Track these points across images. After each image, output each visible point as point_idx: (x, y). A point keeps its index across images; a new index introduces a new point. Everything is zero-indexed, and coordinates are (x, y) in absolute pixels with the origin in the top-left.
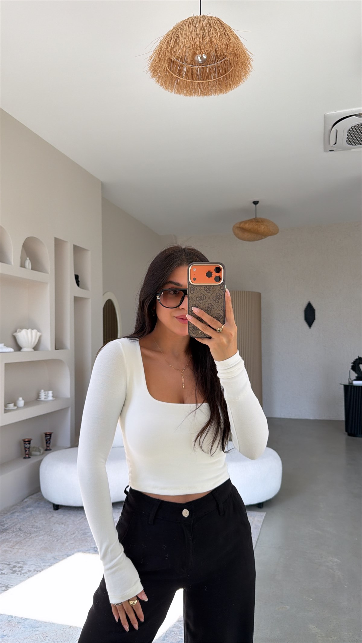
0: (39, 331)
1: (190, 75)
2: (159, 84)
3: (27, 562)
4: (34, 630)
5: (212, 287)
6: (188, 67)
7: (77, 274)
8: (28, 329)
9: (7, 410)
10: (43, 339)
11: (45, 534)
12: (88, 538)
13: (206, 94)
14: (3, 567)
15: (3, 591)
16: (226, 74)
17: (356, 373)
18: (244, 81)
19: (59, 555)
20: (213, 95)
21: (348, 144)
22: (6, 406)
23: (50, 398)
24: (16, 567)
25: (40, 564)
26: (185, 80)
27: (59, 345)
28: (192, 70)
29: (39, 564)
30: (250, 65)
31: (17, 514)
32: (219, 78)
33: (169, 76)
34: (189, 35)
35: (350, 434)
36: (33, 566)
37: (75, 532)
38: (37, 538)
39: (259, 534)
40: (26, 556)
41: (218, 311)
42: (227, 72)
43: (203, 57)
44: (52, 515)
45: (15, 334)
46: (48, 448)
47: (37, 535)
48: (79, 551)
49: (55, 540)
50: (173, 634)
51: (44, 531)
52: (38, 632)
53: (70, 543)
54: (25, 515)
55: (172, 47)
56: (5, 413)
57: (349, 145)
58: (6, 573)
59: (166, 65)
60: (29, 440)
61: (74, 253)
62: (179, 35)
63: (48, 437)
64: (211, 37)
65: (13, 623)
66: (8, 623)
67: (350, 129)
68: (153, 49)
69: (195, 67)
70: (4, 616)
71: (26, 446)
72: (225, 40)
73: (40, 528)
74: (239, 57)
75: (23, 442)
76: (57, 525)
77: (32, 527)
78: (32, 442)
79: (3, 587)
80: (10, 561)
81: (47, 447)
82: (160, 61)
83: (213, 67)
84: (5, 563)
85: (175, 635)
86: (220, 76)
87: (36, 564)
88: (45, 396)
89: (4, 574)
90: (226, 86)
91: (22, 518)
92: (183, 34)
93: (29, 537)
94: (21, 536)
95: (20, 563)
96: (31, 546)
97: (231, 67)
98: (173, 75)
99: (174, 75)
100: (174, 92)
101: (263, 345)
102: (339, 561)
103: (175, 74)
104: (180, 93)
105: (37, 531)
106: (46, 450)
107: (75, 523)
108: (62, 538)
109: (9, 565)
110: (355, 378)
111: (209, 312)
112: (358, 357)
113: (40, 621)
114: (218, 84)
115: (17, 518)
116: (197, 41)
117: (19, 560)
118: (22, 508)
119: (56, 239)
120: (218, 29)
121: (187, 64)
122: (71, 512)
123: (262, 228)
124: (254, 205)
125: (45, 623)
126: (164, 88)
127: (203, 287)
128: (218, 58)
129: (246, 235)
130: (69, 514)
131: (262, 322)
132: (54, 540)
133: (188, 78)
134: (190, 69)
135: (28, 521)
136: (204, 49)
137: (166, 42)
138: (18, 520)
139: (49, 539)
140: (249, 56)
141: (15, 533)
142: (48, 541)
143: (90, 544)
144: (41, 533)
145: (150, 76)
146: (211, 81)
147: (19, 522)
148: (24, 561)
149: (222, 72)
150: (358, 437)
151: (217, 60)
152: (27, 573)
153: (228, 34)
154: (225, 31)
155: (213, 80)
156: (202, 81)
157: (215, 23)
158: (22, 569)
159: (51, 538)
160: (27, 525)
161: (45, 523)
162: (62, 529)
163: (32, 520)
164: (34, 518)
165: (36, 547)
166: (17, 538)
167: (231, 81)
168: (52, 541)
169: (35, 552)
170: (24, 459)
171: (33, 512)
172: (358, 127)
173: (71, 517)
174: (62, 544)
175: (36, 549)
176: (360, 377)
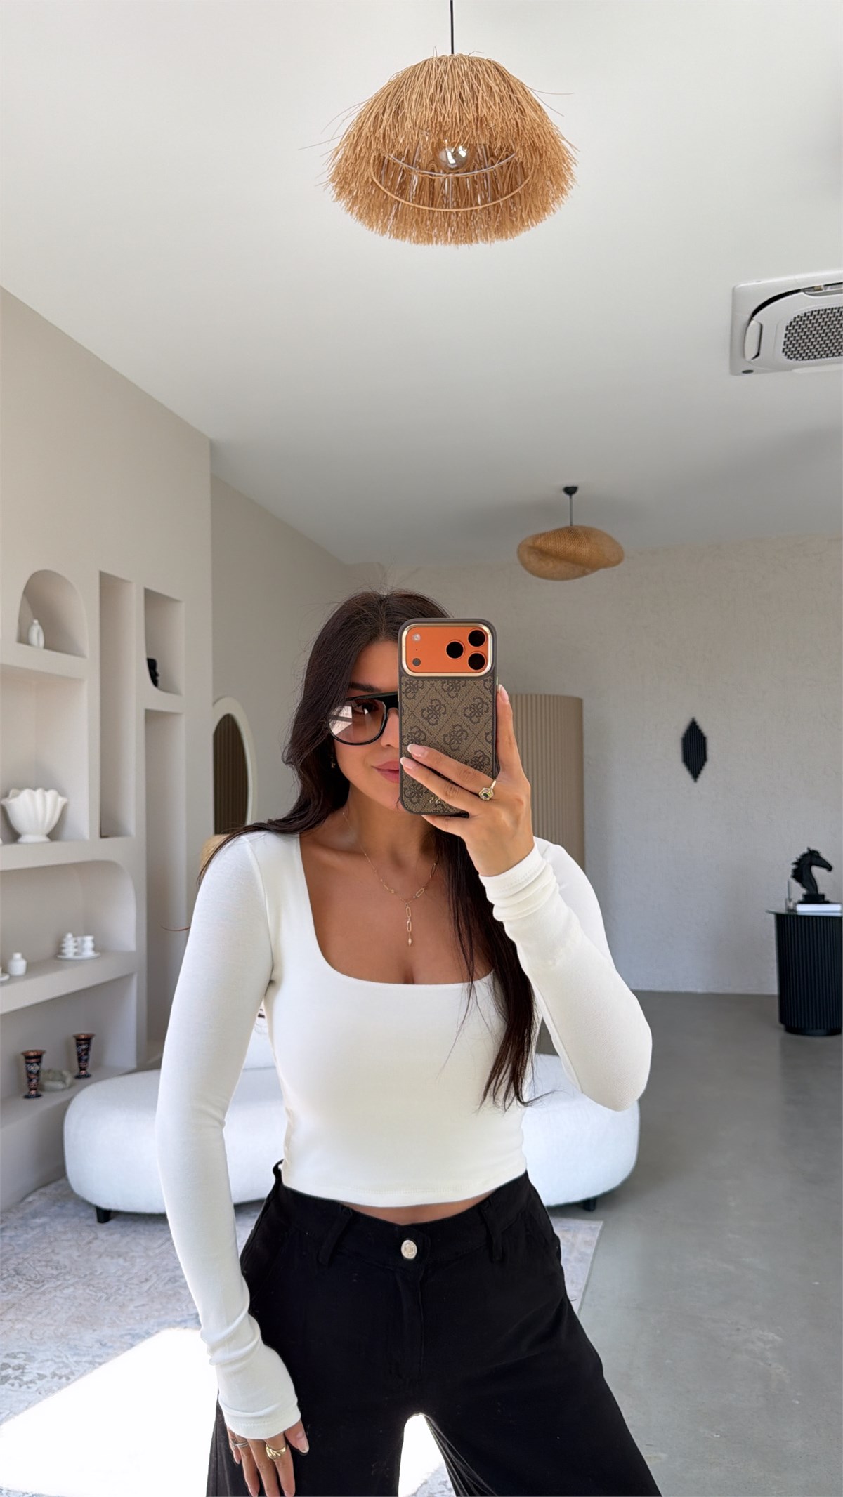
0: (62, 793)
1: (428, 195)
2: (354, 215)
3: (34, 1355)
5: (463, 682)
6: (421, 175)
7: (151, 657)
8: (35, 789)
10: (70, 811)
11: (77, 1283)
12: (182, 1291)
13: (466, 238)
16: (513, 194)
17: (804, 886)
19: (112, 1336)
20: (480, 242)
21: (786, 357)
23: (89, 953)
24: (10, 1366)
25: (67, 1358)
26: (414, 207)
27: (109, 827)
28: (431, 183)
29: (65, 1360)
30: (571, 175)
31: (8, 1233)
32: (495, 202)
33: (378, 197)
34: (426, 100)
35: (791, 1029)
36: (49, 1363)
37: (150, 1276)
38: (58, 1294)
39: (589, 1275)
40: (32, 1338)
42: (515, 190)
43: (458, 153)
44: (93, 1235)
45: (4, 802)
46: (83, 1072)
47: (59, 1286)
48: (162, 1325)
49: (103, 1299)
51: (75, 1276)
53: (136, 1305)
54: (29, 1236)
55: (388, 128)
57: (789, 360)
59: (370, 172)
60: (39, 1054)
61: (146, 608)
62: (403, 100)
63: (84, 1047)
64: (479, 106)
67: (791, 323)
68: (342, 131)
69: (440, 176)
71: (32, 1068)
72: (513, 116)
73: (65, 1267)
74: (544, 154)
75: (22, 1058)
76: (107, 1260)
77: (46, 1266)
78: (44, 1057)
81: (81, 1069)
82: (356, 160)
83: (481, 176)
86: (498, 199)
87: (57, 1360)
88: (76, 947)
90: (512, 221)
91: (21, 1242)
92: (414, 97)
93: (40, 1291)
94: (20, 1290)
95: (19, 1356)
96: (45, 1313)
97: (523, 179)
98: (387, 195)
99: (389, 194)
100: (389, 235)
101: (586, 822)
102: (776, 1338)
103: (393, 193)
104: (404, 237)
105: (58, 1275)
106: (78, 1077)
107: (151, 1253)
108: (120, 1292)
112: (809, 849)
114: (492, 216)
115: (9, 1244)
116: (446, 115)
117: (17, 1350)
118: (22, 1218)
119: (103, 577)
120: (495, 89)
121: (420, 168)
122: (141, 1227)
123: (586, 551)
124: (568, 497)
126: (364, 223)
127: (440, 682)
128: (492, 155)
129: (550, 565)
130: (135, 1231)
131: (586, 766)
132: (101, 1297)
133: (421, 202)
134: (428, 181)
135: (36, 1250)
136: (462, 136)
137: (373, 116)
138: (11, 1248)
139: (88, 1294)
140: (568, 152)
141: (6, 1281)
142: (85, 1300)
143: (187, 1306)
144: (69, 1280)
145: (333, 197)
146: (476, 210)
147: (16, 1254)
148: (28, 1351)
149: (503, 189)
150: (809, 1035)
151: (492, 162)
152: (36, 1383)
153: (520, 100)
154: (511, 93)
155: (480, 207)
156: (455, 210)
157: (487, 73)
158: (23, 1373)
159: (93, 1294)
160: (34, 1261)
161: (78, 1254)
162: (118, 1270)
163: (45, 1248)
164: (51, 1242)
165: (55, 1315)
166: (11, 1293)
167: (524, 209)
168: (95, 1300)
169: (54, 1328)
170: (27, 1100)
171: (47, 1228)
172: (810, 318)
173: (140, 1238)
174: (121, 1307)
175: (55, 1321)
176: (814, 897)
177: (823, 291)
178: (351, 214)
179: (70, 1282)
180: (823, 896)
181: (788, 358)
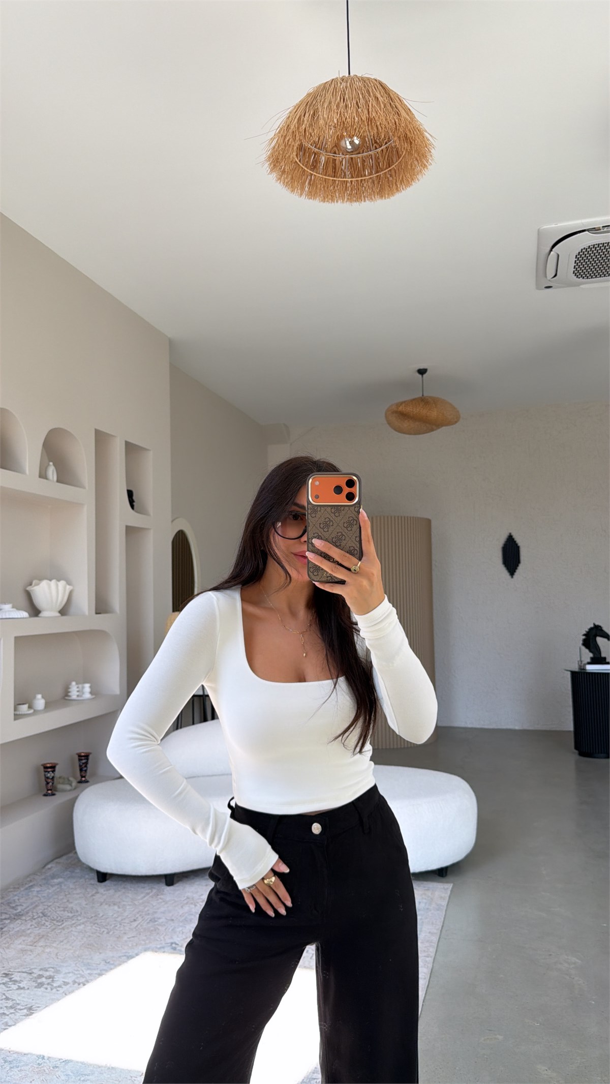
0: (69, 583)
1: (331, 169)
2: (282, 183)
3: (60, 969)
4: (82, 1079)
5: (342, 508)
6: (327, 156)
7: (129, 489)
8: (50, 580)
9: (17, 715)
10: (75, 595)
11: (86, 922)
12: (160, 928)
14: (20, 977)
15: (24, 1015)
16: (390, 168)
17: (591, 651)
18: (419, 178)
19: (113, 957)
21: (576, 277)
22: (16, 708)
23: (87, 695)
24: (43, 977)
25: (83, 971)
26: (322, 178)
27: (101, 607)
28: (334, 161)
29: (81, 972)
30: (431, 156)
31: (36, 889)
32: (377, 174)
33: (298, 171)
34: (335, 107)
35: (582, 754)
36: (71, 975)
37: (137, 918)
38: (74, 929)
39: (444, 918)
40: (58, 958)
41: (352, 544)
42: (392, 166)
43: (353, 141)
44: (95, 891)
45: (28, 588)
46: (83, 779)
47: (74, 924)
48: (146, 950)
49: (105, 932)
51: (84, 917)
53: (129, 937)
54: (50, 891)
55: (307, 126)
56: (15, 719)
57: (578, 279)
58: (26, 988)
59: (294, 155)
60: (53, 765)
61: (126, 454)
62: (318, 107)
63: (84, 761)
64: (370, 110)
65: (45, 1068)
66: (37, 1068)
67: (579, 253)
68: (275, 127)
69: (339, 157)
70: (29, 1056)
71: (49, 775)
72: (392, 117)
73: (77, 911)
74: (413, 142)
75: (42, 769)
76: (106, 907)
77: (64, 911)
78: (57, 768)
79: (24, 1009)
80: (32, 967)
81: (82, 777)
82: (285, 147)
83: (368, 157)
84: (24, 970)
86: (380, 172)
87: (76, 973)
88: (78, 691)
89: (23, 988)
90: (389, 187)
91: (45, 895)
92: (325, 105)
93: (61, 927)
94: (47, 926)
95: (49, 970)
96: (65, 941)
97: (398, 158)
98: (304, 169)
99: (306, 169)
100: (305, 196)
101: (434, 606)
102: (577, 961)
103: (308, 169)
104: (315, 198)
105: (72, 917)
106: (80, 782)
107: (136, 902)
108: (117, 928)
109: (31, 974)
110: (589, 660)
112: (594, 624)
113: (91, 1065)
114: (376, 184)
115: (37, 896)
116: (347, 117)
117: (47, 966)
118: (45, 879)
119: (97, 432)
120: (380, 99)
121: (326, 152)
122: (128, 885)
123: (434, 414)
124: (420, 376)
125: (100, 1067)
126: (289, 189)
127: (329, 508)
128: (376, 142)
129: (406, 424)
130: (124, 888)
131: (433, 567)
132: (104, 931)
133: (327, 175)
134: (331, 160)
135: (56, 900)
136: (358, 131)
137: (297, 117)
138: (38, 898)
139: (94, 929)
140: (428, 140)
141: (36, 920)
142: (92, 933)
143: (164, 937)
144: (80, 920)
145: (268, 171)
146: (364, 180)
147: (42, 903)
148: (55, 966)
149: (384, 166)
150: (595, 757)
151: (376, 147)
152: (62, 988)
153: (397, 107)
154: (391, 102)
155: (367, 177)
156: (350, 180)
157: (375, 88)
158: (53, 981)
159: (98, 929)
160: (55, 907)
161: (85, 903)
162: (114, 913)
163: (63, 899)
164: (66, 895)
165: (73, 943)
166: (40, 928)
167: (398, 179)
168: (99, 933)
169: (72, 951)
170: (45, 797)
171: (63, 885)
172: (593, 249)
173: (128, 893)
174: (118, 938)
175: (73, 947)
176: (598, 659)
177: (602, 230)
178: (280, 182)
179: (81, 921)
180: (605, 658)
181: (577, 277)
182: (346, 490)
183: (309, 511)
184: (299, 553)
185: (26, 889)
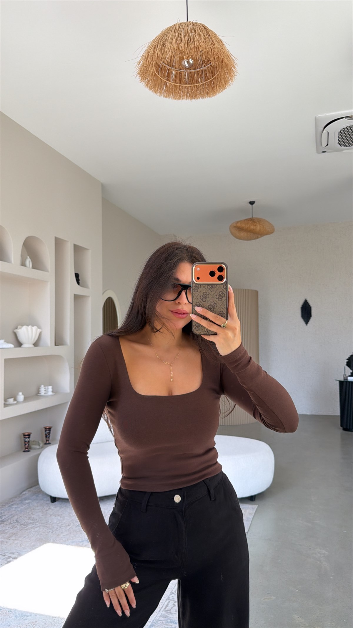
0: (39, 327)
1: (179, 79)
3: (21, 553)
4: (24, 618)
5: (215, 286)
6: (176, 71)
7: (77, 272)
8: (28, 326)
9: (7, 404)
10: (43, 334)
11: (40, 526)
13: (194, 97)
16: (213, 78)
17: (351, 369)
20: (200, 98)
22: (5, 400)
23: (50, 393)
24: (11, 557)
26: (173, 84)
27: (58, 341)
28: (180, 74)
30: (235, 69)
31: (15, 506)
32: (206, 82)
33: (158, 80)
34: (174, 40)
35: (345, 429)
37: (70, 524)
38: (33, 530)
39: (250, 526)
40: (21, 547)
41: (221, 308)
42: (214, 76)
43: (189, 61)
44: (48, 507)
45: (15, 331)
46: (48, 442)
47: (33, 527)
50: (159, 624)
51: (40, 523)
52: (28, 620)
53: (64, 535)
54: (23, 508)
55: (159, 52)
56: (4, 407)
57: (341, 147)
59: (154, 69)
60: (29, 434)
61: (74, 253)
62: (165, 40)
63: (48, 432)
64: (195, 42)
65: (4, 612)
67: (341, 131)
68: (141, 54)
69: (183, 72)
71: (26, 440)
72: (209, 46)
73: (36, 520)
74: (223, 62)
75: (23, 436)
76: (53, 517)
77: (29, 519)
78: (31, 436)
80: (5, 552)
82: (147, 65)
83: (200, 71)
85: (161, 624)
86: (207, 80)
88: (45, 391)
90: (213, 89)
91: (19, 510)
92: (169, 39)
93: (25, 529)
94: (18, 528)
95: (15, 553)
96: (27, 537)
97: (217, 72)
98: (162, 79)
100: (163, 95)
101: (260, 342)
102: (326, 552)
103: (164, 79)
104: (169, 97)
105: (33, 523)
106: (46, 444)
107: (71, 515)
108: (58, 530)
109: (4, 555)
110: (350, 374)
111: (212, 309)
114: (205, 87)
115: (15, 511)
116: (182, 46)
117: (15, 551)
118: (20, 500)
119: (56, 238)
120: (202, 35)
121: (175, 68)
123: (258, 228)
124: (251, 205)
126: (153, 91)
127: (207, 286)
129: (243, 234)
130: (65, 506)
131: (260, 319)
132: (50, 532)
133: (176, 82)
134: (179, 73)
135: (25, 513)
136: (190, 55)
137: (153, 47)
139: (45, 530)
140: (233, 60)
141: (12, 524)
142: (43, 532)
144: (37, 525)
145: (139, 81)
146: (198, 85)
147: (17, 514)
149: (209, 76)
151: (205, 65)
153: (213, 40)
154: (209, 37)
155: (200, 84)
156: (190, 85)
157: (200, 29)
159: (47, 530)
160: (24, 517)
161: (42, 515)
162: (57, 521)
163: (29, 512)
164: (31, 510)
165: (31, 538)
166: (14, 529)
167: (217, 85)
168: (47, 532)
169: (30, 543)
170: (24, 453)
171: (30, 504)
172: (349, 129)
173: (68, 509)
174: (57, 535)
175: (31, 540)
178: (147, 87)
179: (38, 525)
181: (340, 146)
182: (218, 274)
183: (193, 288)
184: (175, 310)
185: (9, 506)
